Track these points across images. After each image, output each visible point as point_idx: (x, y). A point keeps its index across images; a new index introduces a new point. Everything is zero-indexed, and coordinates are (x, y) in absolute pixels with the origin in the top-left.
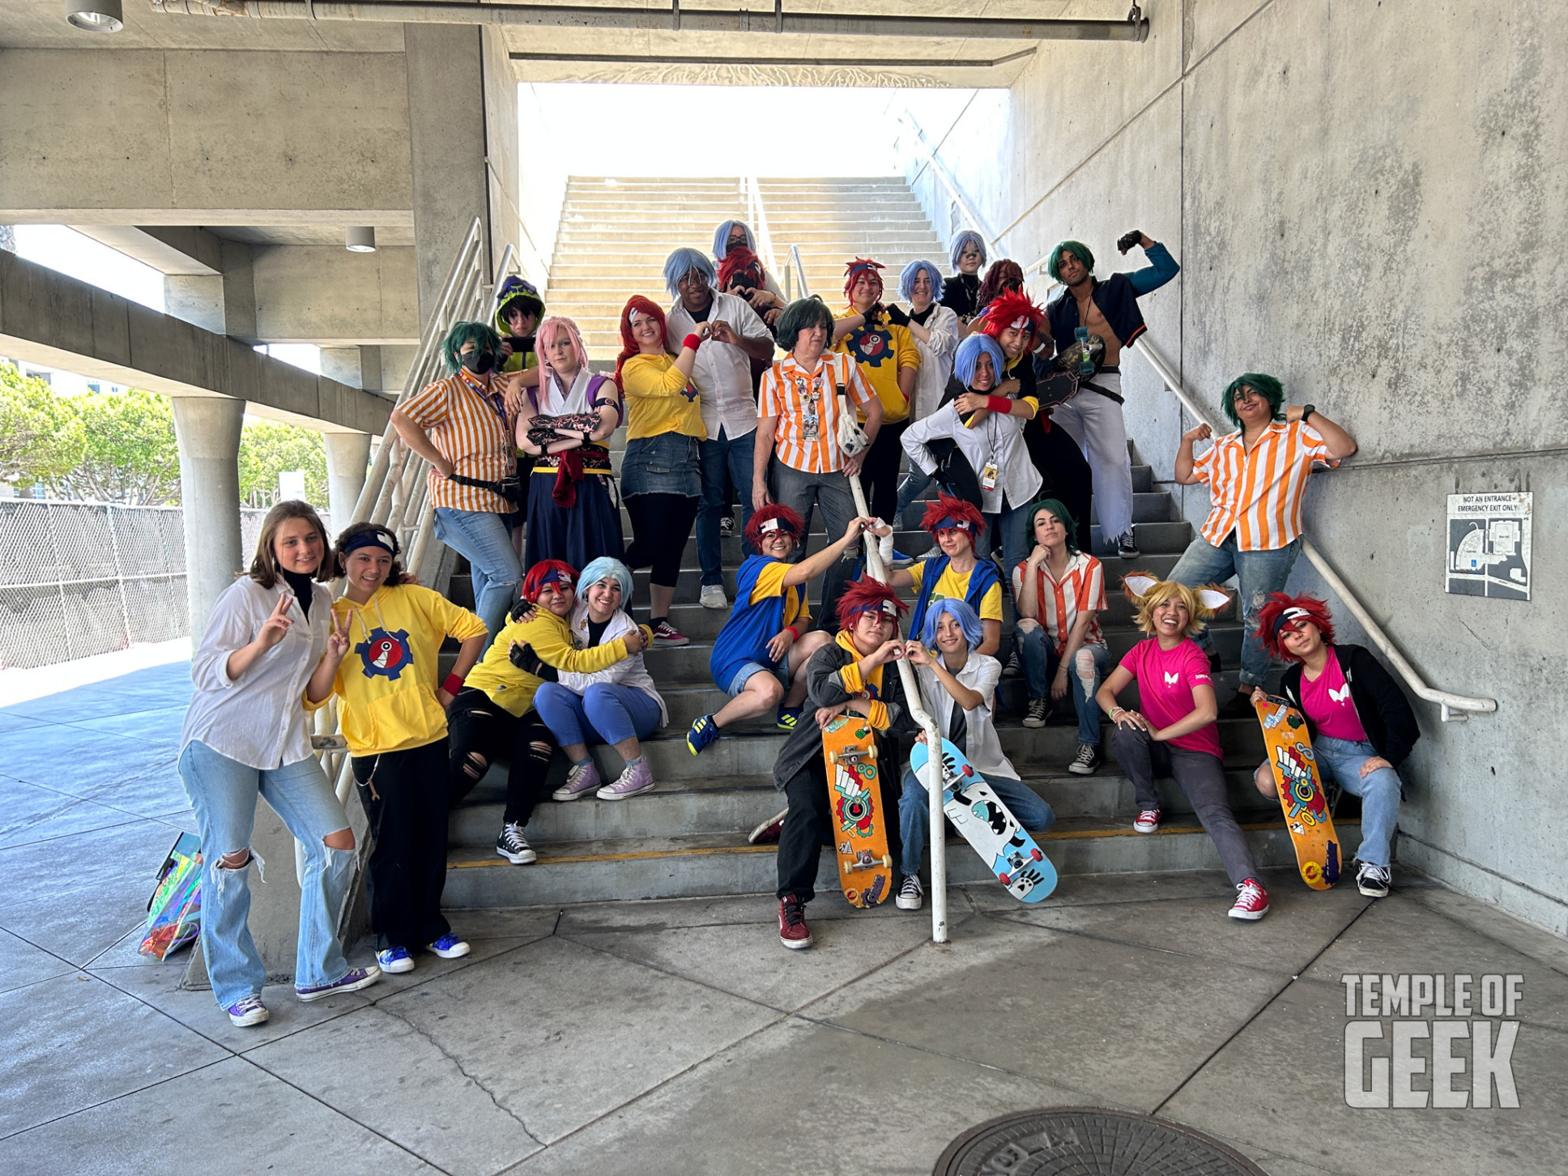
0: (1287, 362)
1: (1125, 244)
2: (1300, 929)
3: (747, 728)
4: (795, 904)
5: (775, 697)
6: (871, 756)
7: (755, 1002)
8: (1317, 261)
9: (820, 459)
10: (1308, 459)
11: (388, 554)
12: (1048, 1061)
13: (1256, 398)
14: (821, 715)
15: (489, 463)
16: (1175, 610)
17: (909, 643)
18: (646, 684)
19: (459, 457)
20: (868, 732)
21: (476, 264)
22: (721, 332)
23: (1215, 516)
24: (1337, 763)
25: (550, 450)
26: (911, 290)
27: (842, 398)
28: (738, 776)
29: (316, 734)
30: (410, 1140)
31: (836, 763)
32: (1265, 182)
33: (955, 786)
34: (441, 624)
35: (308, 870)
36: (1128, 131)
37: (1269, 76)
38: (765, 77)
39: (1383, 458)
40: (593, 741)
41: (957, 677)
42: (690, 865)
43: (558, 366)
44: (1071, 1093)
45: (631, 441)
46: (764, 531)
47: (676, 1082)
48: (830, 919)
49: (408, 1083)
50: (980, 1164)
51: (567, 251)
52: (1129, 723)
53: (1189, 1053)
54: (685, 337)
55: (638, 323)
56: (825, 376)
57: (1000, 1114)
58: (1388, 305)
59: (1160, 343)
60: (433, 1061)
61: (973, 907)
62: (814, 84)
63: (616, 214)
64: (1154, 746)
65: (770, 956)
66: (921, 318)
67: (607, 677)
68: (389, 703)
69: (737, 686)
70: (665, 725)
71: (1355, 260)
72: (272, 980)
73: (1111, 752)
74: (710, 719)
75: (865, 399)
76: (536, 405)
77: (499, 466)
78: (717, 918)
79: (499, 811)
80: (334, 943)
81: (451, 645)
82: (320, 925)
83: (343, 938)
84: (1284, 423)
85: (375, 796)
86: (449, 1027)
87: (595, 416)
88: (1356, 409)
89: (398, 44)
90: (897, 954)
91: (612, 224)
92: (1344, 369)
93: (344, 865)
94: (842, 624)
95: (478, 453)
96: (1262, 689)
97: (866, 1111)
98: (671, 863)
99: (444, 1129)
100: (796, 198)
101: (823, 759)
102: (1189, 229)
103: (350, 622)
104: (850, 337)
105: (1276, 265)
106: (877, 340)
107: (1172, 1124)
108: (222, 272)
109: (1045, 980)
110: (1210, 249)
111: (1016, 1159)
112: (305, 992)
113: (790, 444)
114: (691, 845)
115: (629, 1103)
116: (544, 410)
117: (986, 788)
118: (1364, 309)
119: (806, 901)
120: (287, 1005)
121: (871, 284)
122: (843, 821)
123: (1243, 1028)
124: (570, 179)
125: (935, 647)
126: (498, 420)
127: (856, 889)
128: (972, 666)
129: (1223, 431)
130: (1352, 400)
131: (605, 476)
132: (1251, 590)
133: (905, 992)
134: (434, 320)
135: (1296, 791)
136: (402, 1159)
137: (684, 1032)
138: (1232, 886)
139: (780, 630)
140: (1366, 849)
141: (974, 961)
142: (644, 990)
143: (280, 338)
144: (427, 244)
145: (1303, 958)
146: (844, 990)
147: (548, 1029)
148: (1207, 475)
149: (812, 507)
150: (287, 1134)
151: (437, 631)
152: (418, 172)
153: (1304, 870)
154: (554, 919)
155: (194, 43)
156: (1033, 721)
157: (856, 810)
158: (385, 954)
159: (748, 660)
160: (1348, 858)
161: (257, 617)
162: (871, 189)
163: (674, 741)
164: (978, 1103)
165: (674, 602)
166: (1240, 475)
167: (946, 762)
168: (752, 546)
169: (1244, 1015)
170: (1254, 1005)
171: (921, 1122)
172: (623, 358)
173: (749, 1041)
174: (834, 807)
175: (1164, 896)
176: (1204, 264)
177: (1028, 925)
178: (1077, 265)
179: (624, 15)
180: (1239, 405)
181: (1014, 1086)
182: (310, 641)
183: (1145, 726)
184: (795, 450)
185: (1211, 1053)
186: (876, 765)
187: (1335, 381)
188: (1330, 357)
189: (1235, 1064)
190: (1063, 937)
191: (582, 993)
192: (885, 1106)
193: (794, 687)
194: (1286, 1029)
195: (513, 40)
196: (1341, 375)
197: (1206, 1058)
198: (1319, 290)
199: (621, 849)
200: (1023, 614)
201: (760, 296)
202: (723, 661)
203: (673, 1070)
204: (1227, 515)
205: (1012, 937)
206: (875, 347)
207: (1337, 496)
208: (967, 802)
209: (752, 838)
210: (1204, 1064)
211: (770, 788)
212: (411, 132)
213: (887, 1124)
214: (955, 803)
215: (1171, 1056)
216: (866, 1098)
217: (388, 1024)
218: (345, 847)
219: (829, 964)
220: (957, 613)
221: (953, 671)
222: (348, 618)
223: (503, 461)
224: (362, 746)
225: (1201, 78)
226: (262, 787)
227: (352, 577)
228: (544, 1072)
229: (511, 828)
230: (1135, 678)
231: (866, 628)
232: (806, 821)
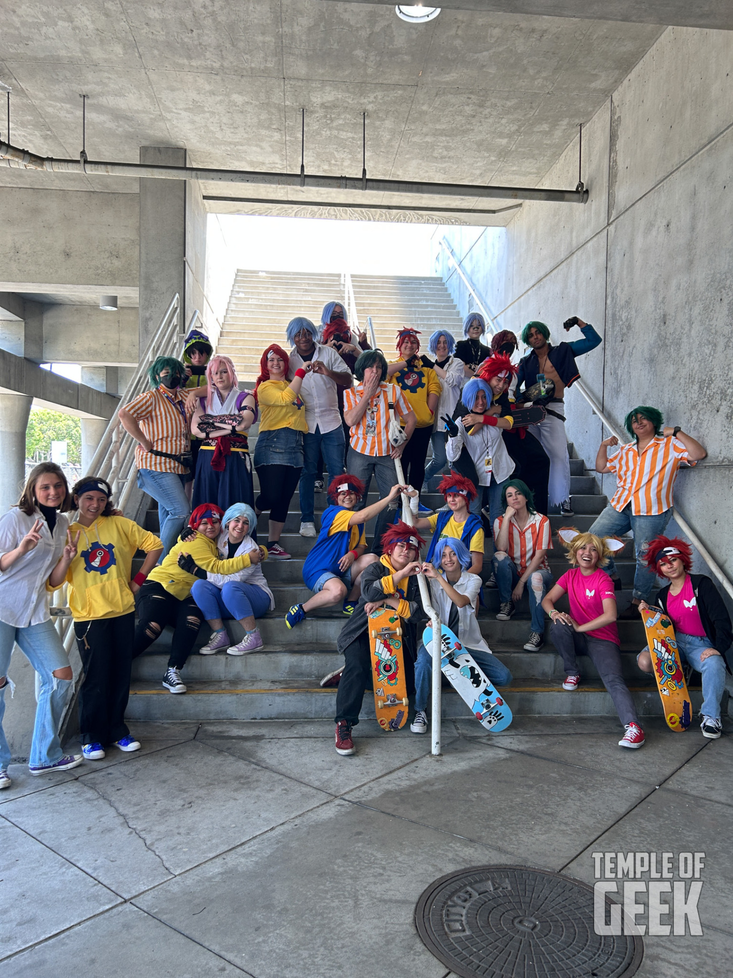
0: (666, 400)
1: (568, 325)
2: (663, 756)
3: (323, 613)
4: (345, 726)
5: (341, 594)
6: (398, 634)
7: (315, 788)
8: (685, 339)
9: (376, 448)
10: (677, 460)
11: (104, 496)
12: (496, 834)
13: (645, 422)
14: (368, 607)
15: (174, 443)
16: (590, 552)
17: (424, 564)
18: (261, 582)
19: (156, 439)
20: (397, 619)
21: (175, 321)
22: (319, 368)
23: (619, 493)
24: (688, 651)
25: (211, 436)
26: (435, 347)
27: (392, 411)
28: (316, 643)
29: (54, 606)
30: (90, 867)
31: (376, 638)
32: (655, 290)
33: (449, 655)
34: (135, 541)
35: (42, 691)
36: (575, 256)
37: (659, 228)
38: (357, 215)
39: (723, 461)
40: (226, 617)
41: (454, 586)
42: (282, 698)
43: (219, 385)
44: (509, 856)
45: (262, 432)
46: (339, 491)
47: (261, 837)
48: (368, 737)
49: (91, 832)
50: (447, 899)
51: (233, 315)
52: (561, 620)
53: (585, 833)
54: (297, 369)
55: (272, 360)
56: (382, 397)
57: (463, 867)
58: (727, 368)
59: (590, 385)
60: (110, 817)
61: (458, 733)
62: (386, 220)
63: (265, 293)
64: (576, 635)
65: (328, 759)
66: (441, 365)
67: (237, 577)
68: (99, 589)
69: (318, 587)
70: (272, 609)
71: (707, 340)
72: (15, 760)
73: (550, 638)
74: (301, 607)
75: (405, 412)
76: (204, 408)
77: (181, 445)
78: (297, 733)
79: (165, 659)
80: (55, 740)
81: (140, 554)
82: (47, 727)
83: (62, 736)
84: (662, 437)
85: (87, 646)
86: (123, 795)
87: (239, 416)
88: (707, 431)
89: (136, 189)
90: (408, 761)
91: (262, 299)
92: (700, 406)
93: (65, 689)
94: (384, 550)
95: (167, 437)
96: (646, 601)
97: (378, 862)
98: (270, 697)
99: (112, 861)
100: (374, 287)
101: (368, 635)
102: (609, 316)
103: (78, 538)
104: (398, 374)
105: (661, 341)
106: (415, 376)
107: (570, 879)
108: (24, 319)
109: (499, 782)
110: (621, 329)
111: (470, 897)
112: (34, 769)
113: (358, 438)
114: (284, 686)
115: (230, 850)
116: (209, 411)
117: (470, 658)
118: (712, 370)
119: (353, 725)
120: (23, 777)
121: (412, 343)
122: (379, 675)
123: (621, 819)
124: (238, 270)
125: (440, 567)
126: (181, 417)
127: (385, 718)
128: (464, 579)
129: (627, 441)
130: (705, 424)
131: (244, 453)
132: (640, 540)
133: (411, 786)
134: (146, 355)
135: (665, 667)
136: (84, 879)
137: (269, 805)
138: (622, 726)
139: (347, 552)
140: (705, 707)
141: (456, 768)
142: (247, 778)
143: (57, 360)
144: (146, 308)
145: (663, 775)
146: (373, 783)
147: (183, 799)
148: (615, 467)
149: (371, 476)
150: (14, 860)
151: (132, 546)
152: (143, 264)
153: (668, 718)
154: (195, 729)
155: (14, 184)
156: (502, 616)
157: (387, 668)
158: (87, 747)
159: (326, 570)
160: (696, 712)
161: (21, 533)
162: (421, 284)
163: (278, 620)
164: (449, 860)
165: (283, 532)
166: (635, 468)
167: (445, 640)
168: (332, 500)
169: (623, 810)
170: (629, 804)
171: (413, 870)
172: (260, 380)
173: (310, 813)
174: (374, 666)
175: (579, 731)
176: (618, 338)
177: (492, 746)
178: (540, 337)
179: (271, 177)
180: (635, 426)
181: (473, 849)
182: (53, 549)
183: (570, 622)
184: (361, 442)
185: (600, 834)
186: (401, 640)
187: (694, 413)
188: (692, 398)
189: (614, 841)
190: (514, 755)
191: (208, 778)
192: (391, 859)
193: (354, 588)
194: (649, 820)
195: (206, 188)
196: (698, 409)
197: (596, 837)
198: (686, 357)
199: (240, 687)
200: (498, 548)
201: (346, 347)
202: (309, 572)
203: (260, 829)
204: (626, 492)
205: (481, 753)
206: (414, 381)
207: (695, 483)
208: (457, 666)
209: (322, 683)
210: (595, 841)
211: (335, 652)
212: (140, 241)
213: (391, 871)
214: (450, 667)
215: (574, 834)
216: (379, 853)
217: (84, 792)
218: (66, 678)
219: (365, 766)
220: (454, 546)
221: (452, 582)
222: (77, 535)
223: (183, 442)
224: (81, 615)
225: (619, 227)
226: (17, 638)
227: (82, 510)
228: (179, 827)
229: (172, 670)
230: (566, 592)
231: (399, 553)
232: (355, 674)
